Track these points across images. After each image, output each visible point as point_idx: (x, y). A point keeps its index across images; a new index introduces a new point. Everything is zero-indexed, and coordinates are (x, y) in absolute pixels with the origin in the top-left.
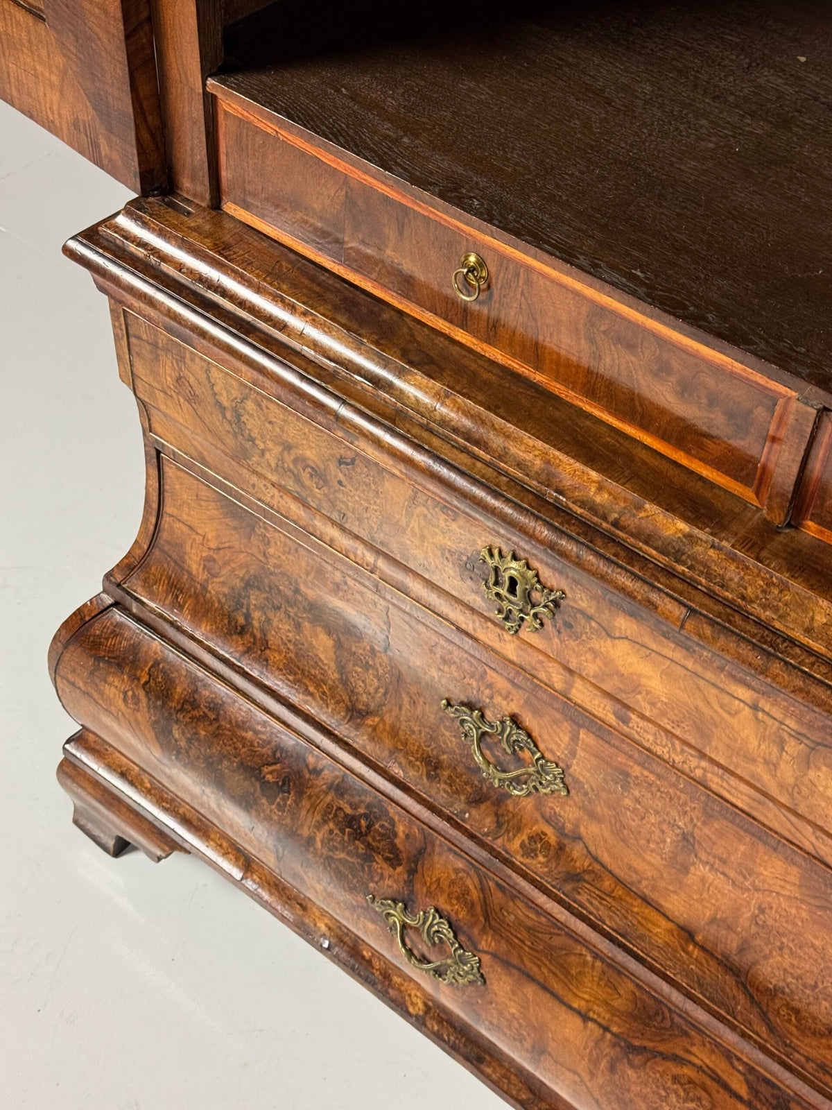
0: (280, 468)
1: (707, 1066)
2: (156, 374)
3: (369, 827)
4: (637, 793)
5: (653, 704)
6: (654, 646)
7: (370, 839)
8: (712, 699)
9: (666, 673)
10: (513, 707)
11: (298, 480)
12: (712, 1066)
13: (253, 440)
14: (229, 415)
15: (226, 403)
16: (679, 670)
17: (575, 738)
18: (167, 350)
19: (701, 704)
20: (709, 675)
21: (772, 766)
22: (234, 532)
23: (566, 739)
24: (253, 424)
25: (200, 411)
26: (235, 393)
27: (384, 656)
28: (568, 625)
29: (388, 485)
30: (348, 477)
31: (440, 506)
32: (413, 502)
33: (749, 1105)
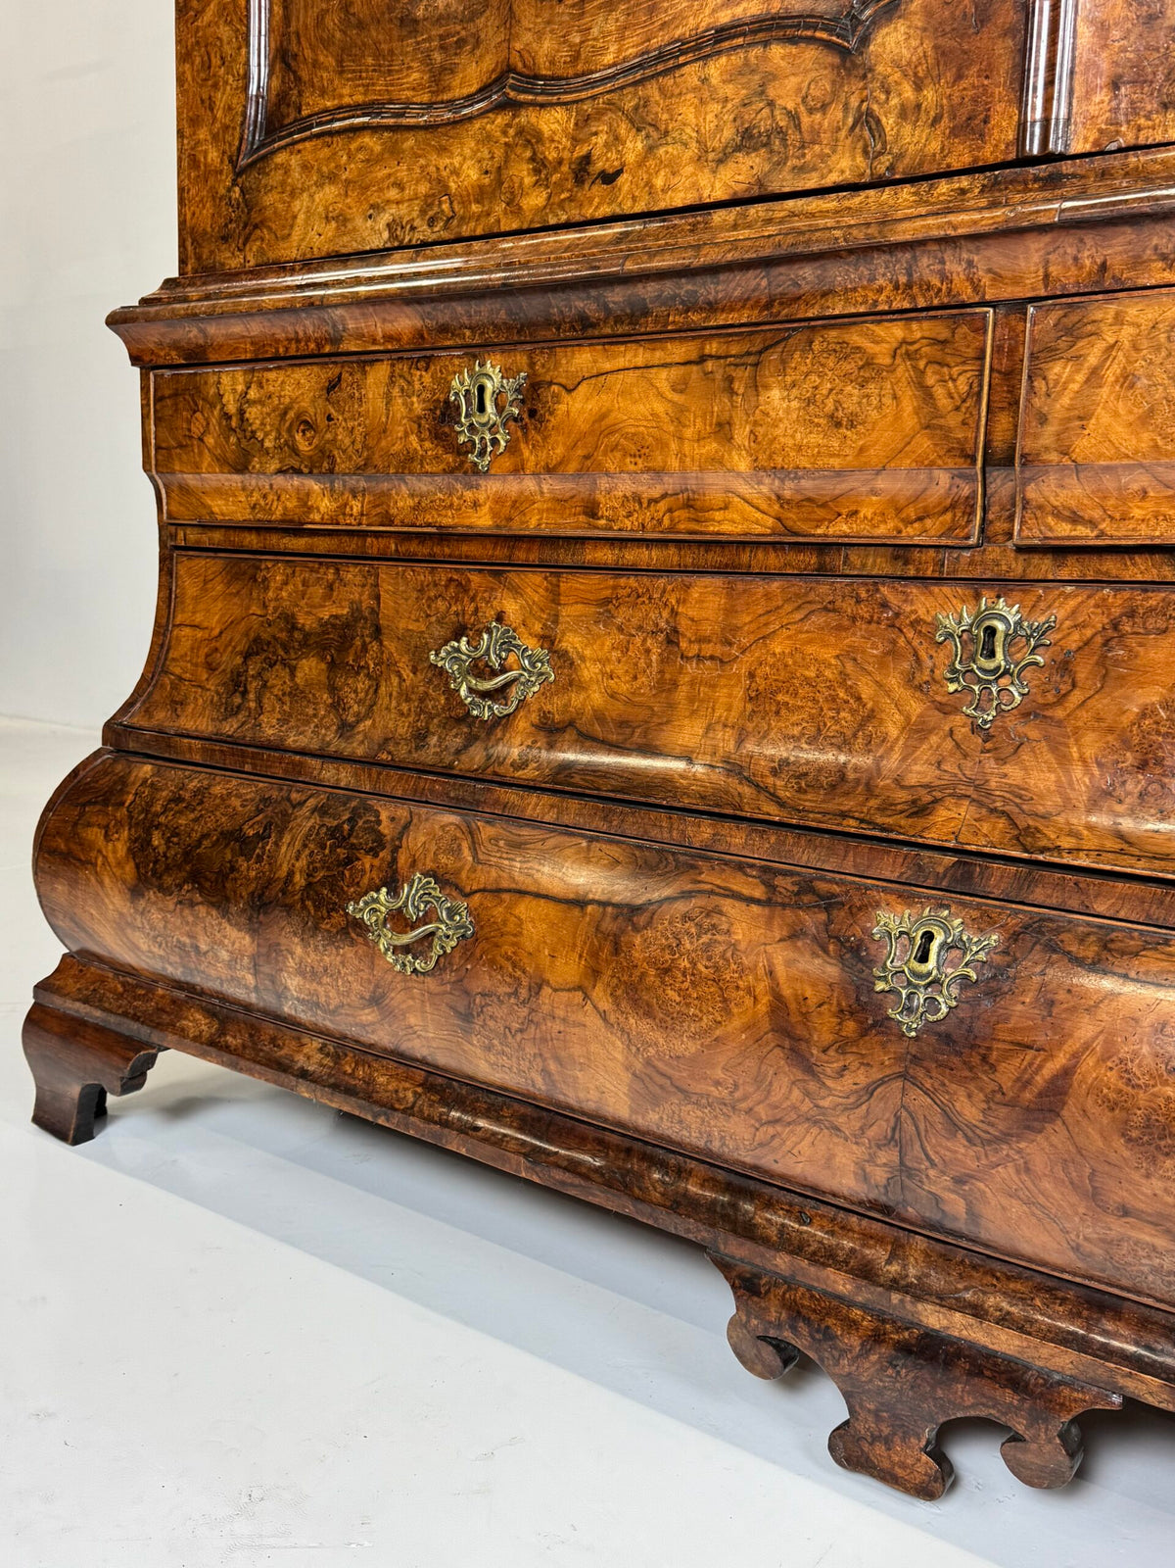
0: (278, 448)
1: (719, 887)
2: (174, 431)
3: (352, 830)
4: (619, 620)
5: (614, 447)
6: (608, 366)
7: (353, 840)
8: (664, 387)
9: (621, 391)
10: (494, 605)
11: (295, 451)
12: (722, 884)
13: (254, 435)
14: (234, 423)
15: (232, 408)
16: (631, 375)
17: (555, 596)
18: (186, 392)
19: (656, 405)
20: (658, 356)
21: (726, 423)
22: (236, 600)
23: (547, 605)
24: (253, 413)
26: (240, 388)
27: (375, 645)
28: (532, 413)
29: (370, 380)
30: (336, 404)
31: (414, 363)
32: (392, 381)
33: (767, 903)
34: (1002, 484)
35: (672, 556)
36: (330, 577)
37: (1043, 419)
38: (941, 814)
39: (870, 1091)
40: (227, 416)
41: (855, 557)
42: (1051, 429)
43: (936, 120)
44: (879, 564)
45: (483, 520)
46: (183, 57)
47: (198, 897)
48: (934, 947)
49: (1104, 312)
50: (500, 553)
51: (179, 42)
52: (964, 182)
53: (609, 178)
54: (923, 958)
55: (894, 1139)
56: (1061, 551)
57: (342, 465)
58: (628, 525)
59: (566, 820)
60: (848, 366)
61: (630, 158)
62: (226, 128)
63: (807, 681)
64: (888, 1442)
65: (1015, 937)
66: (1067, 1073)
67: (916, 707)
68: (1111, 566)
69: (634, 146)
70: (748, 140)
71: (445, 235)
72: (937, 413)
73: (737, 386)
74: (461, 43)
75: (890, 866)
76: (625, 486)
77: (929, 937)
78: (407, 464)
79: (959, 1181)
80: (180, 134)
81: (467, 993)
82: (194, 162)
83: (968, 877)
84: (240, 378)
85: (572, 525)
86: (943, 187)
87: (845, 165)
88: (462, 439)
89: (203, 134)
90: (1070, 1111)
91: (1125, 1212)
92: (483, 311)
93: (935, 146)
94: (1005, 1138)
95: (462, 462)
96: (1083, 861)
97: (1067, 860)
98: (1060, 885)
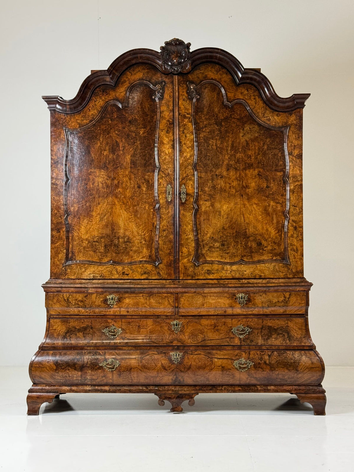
0: (75, 304)
1: (152, 353)
2: (53, 301)
5: (131, 305)
6: (130, 296)
8: (138, 299)
9: (133, 299)
10: (112, 324)
11: (78, 304)
13: (70, 302)
14: (66, 301)
15: (66, 299)
16: (134, 297)
17: (122, 322)
18: (56, 295)
19: (137, 300)
20: (137, 295)
21: (146, 303)
22: (63, 325)
23: (120, 323)
24: (70, 300)
25: (61, 303)
26: (68, 296)
27: (91, 330)
28: (119, 301)
29: (93, 296)
30: (87, 299)
31: (101, 294)
32: (97, 296)
33: (158, 354)
34: (177, 310)
35: (139, 317)
36: (83, 321)
37: (181, 304)
38: (174, 342)
39: (173, 370)
40: (65, 300)
41: (162, 316)
42: (181, 305)
43: (166, 274)
44: (164, 317)
45: (112, 313)
46: (52, 248)
47: (70, 368)
48: (177, 355)
49: (185, 294)
50: (114, 317)
51: (51, 246)
52: (170, 281)
53: (127, 275)
54: (176, 356)
55: (175, 375)
56: (183, 316)
57: (87, 306)
58: (133, 314)
59: (129, 349)
60: (160, 298)
61: (130, 273)
62: (61, 260)
63: (157, 330)
64: (177, 407)
65: (184, 353)
66: (191, 364)
67: (169, 332)
68: (187, 317)
69: (131, 272)
70: (145, 273)
71: (102, 278)
72: (170, 303)
73: (148, 299)
74: (104, 256)
75: (170, 348)
76: (132, 309)
77: (176, 354)
78: (99, 306)
79: (182, 377)
80: (51, 259)
81: (120, 372)
82: (54, 263)
83: (178, 348)
84: (68, 294)
85: (125, 313)
86: (168, 281)
87: (157, 277)
88: (109, 303)
89: (56, 260)
90: (192, 367)
91: (197, 375)
92: (113, 290)
93: (166, 276)
94: (186, 371)
95: (109, 306)
96: (189, 345)
97: (187, 345)
98: (187, 347)
